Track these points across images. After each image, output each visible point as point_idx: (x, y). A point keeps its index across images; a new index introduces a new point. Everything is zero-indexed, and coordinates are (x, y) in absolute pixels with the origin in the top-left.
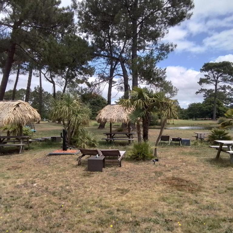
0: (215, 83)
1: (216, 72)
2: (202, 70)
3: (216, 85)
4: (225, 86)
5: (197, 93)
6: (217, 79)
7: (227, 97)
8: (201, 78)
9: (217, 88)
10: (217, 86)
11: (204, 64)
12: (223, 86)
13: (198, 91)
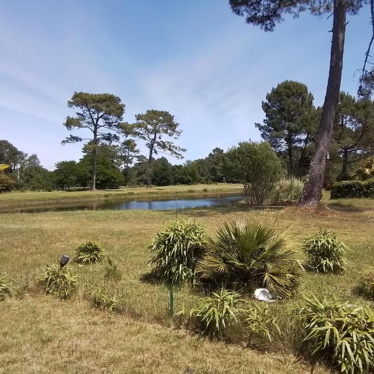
0: (93, 128)
1: (94, 110)
2: (70, 104)
3: (95, 132)
4: (110, 134)
5: (64, 142)
6: (97, 121)
7: (119, 154)
8: (68, 117)
9: (98, 137)
10: (97, 134)
11: (74, 94)
12: (108, 134)
13: (65, 139)
